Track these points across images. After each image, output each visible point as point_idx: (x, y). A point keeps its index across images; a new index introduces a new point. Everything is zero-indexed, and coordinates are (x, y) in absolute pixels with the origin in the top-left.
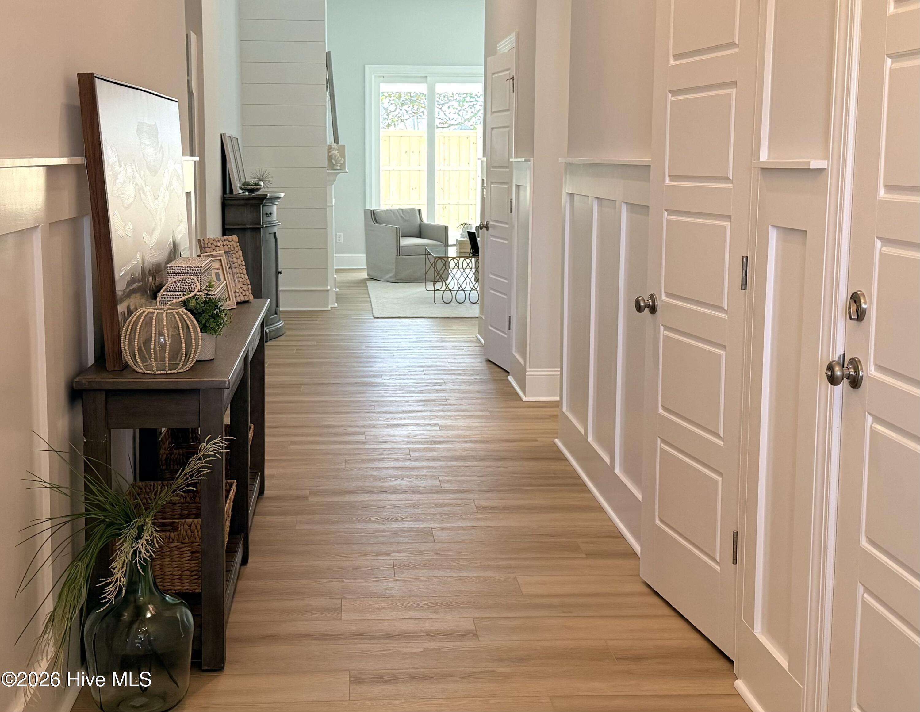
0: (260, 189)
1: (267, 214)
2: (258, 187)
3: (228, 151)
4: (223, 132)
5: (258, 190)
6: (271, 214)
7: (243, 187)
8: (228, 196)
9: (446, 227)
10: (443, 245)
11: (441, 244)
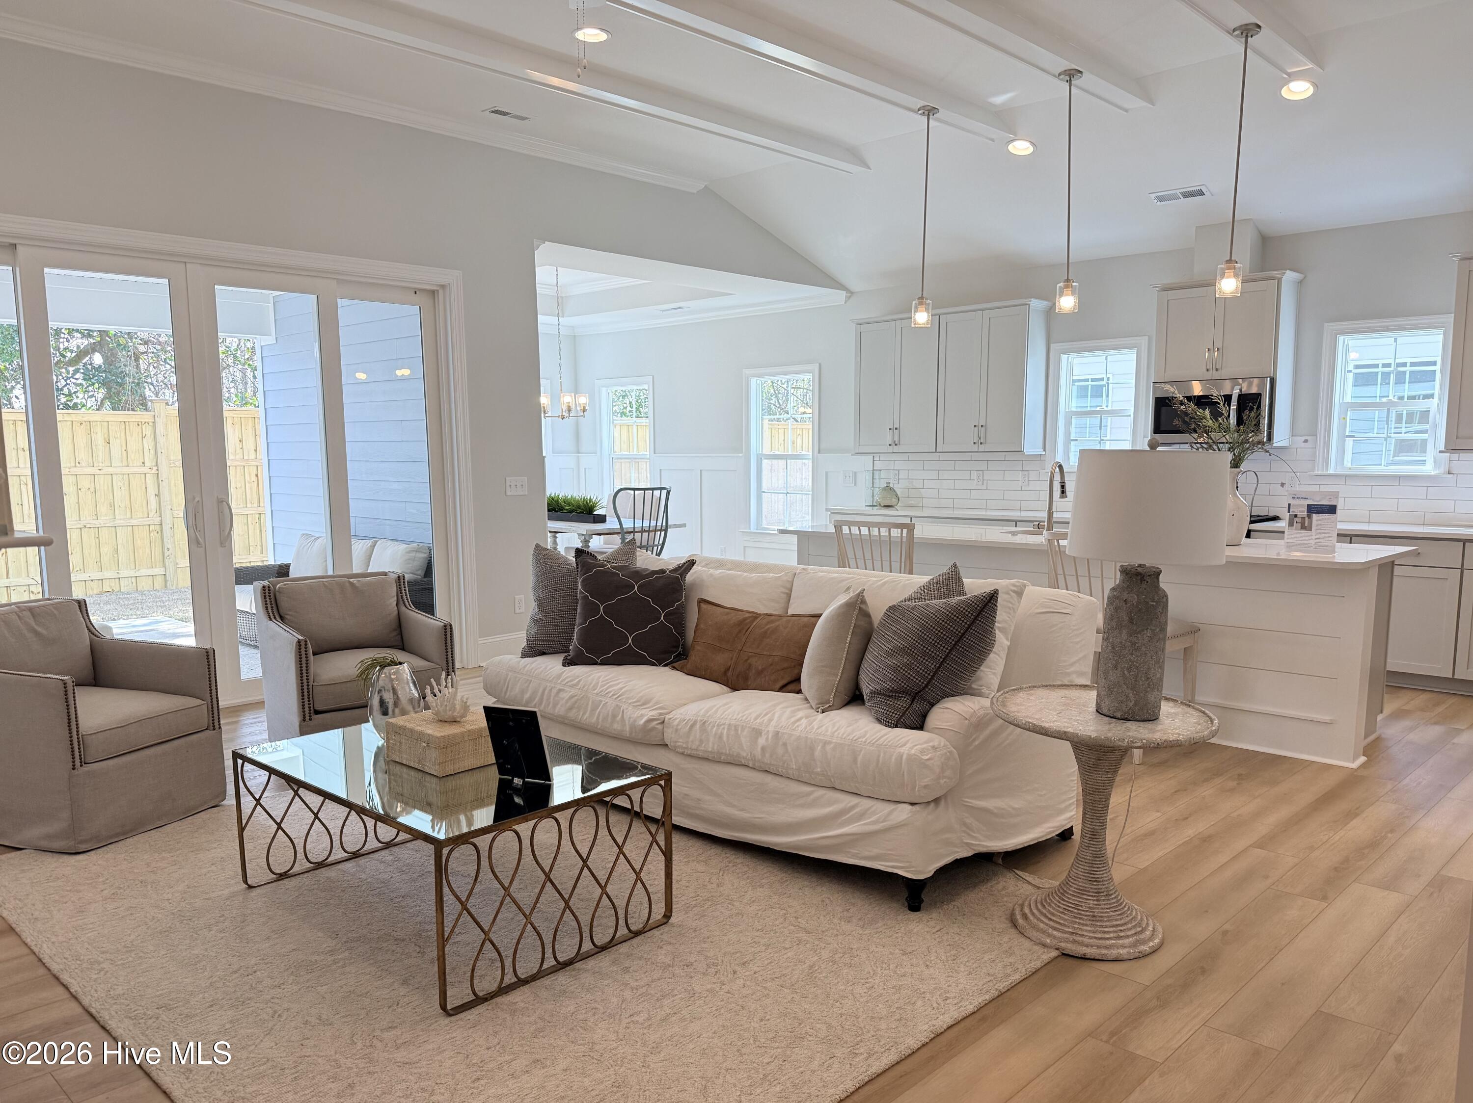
9: (207, 652)
10: (205, 707)
11: (199, 702)
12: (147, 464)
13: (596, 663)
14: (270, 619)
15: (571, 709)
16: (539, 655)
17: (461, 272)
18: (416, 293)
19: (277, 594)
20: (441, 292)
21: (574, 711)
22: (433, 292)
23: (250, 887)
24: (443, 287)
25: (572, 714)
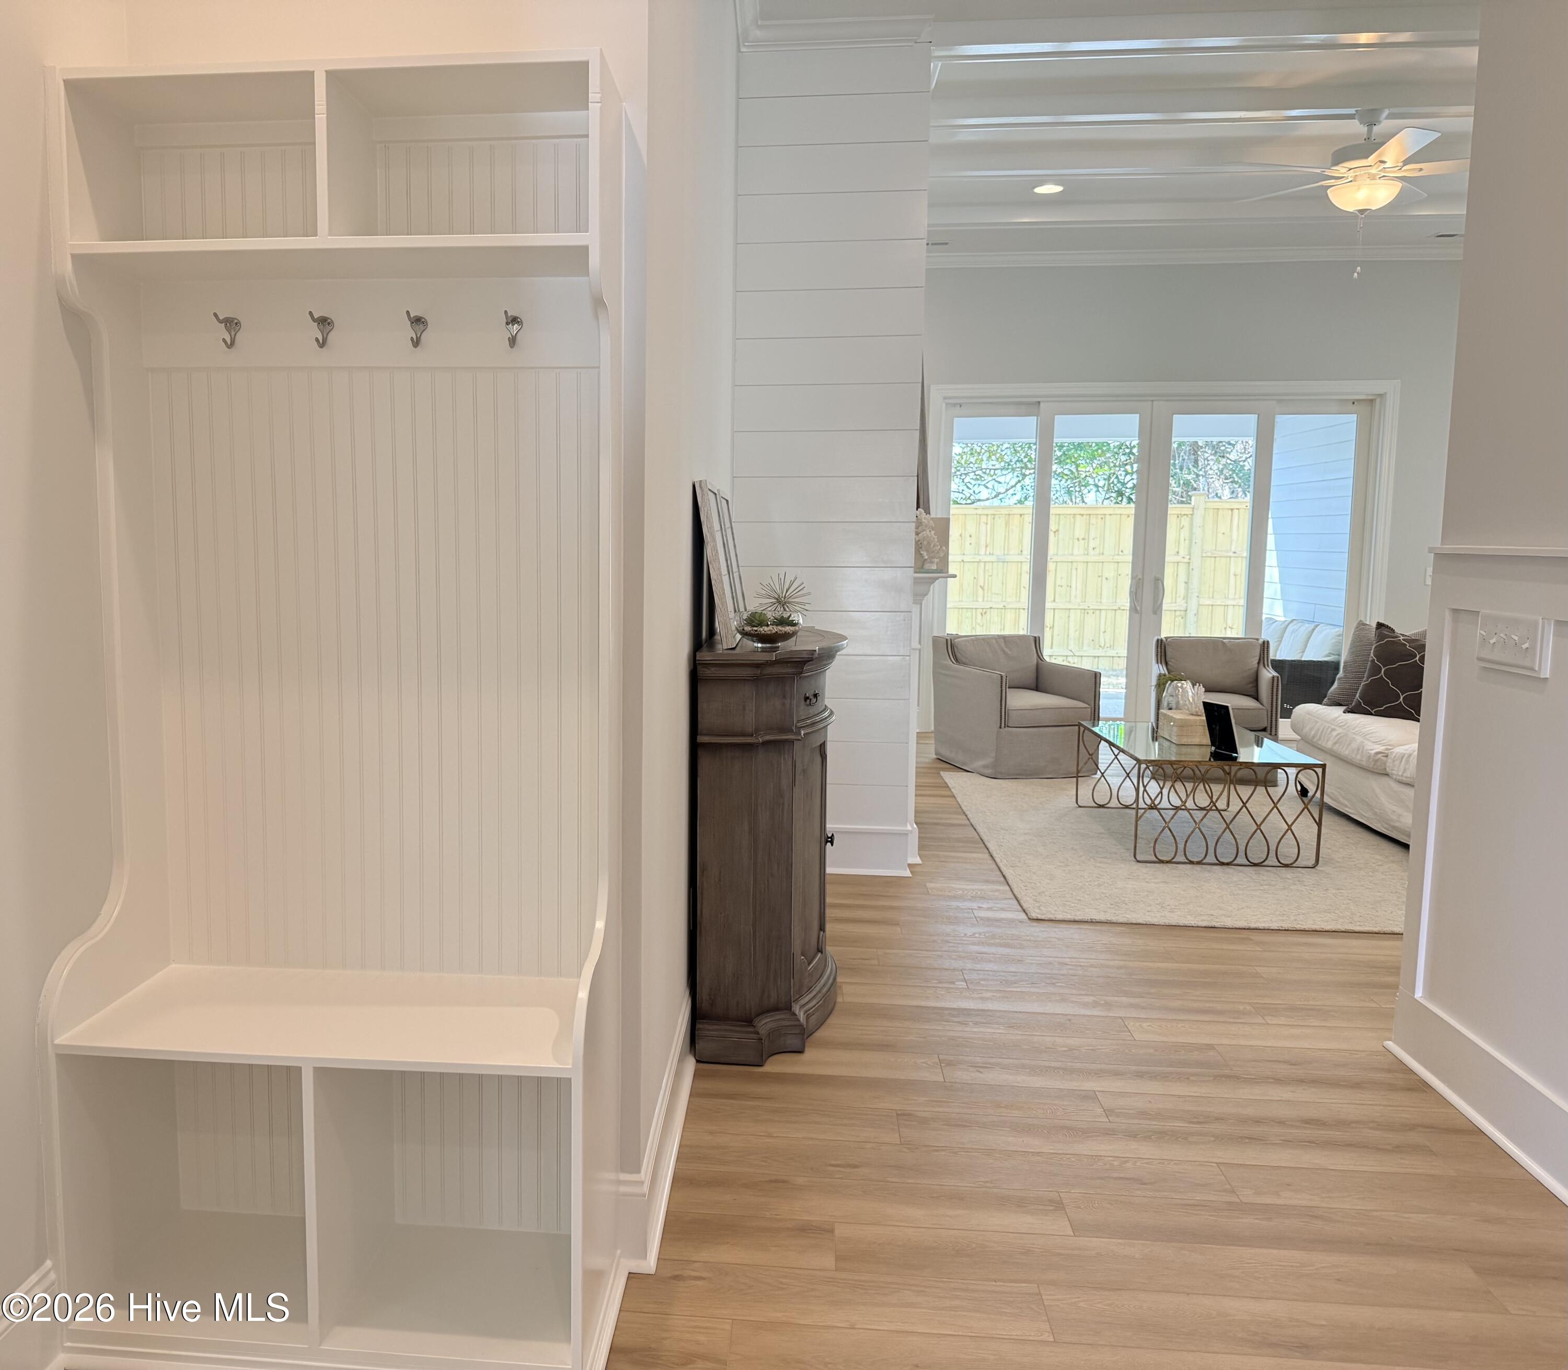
0: (794, 634)
1: (806, 698)
2: (788, 629)
3: (711, 528)
4: (696, 480)
5: (786, 636)
6: (816, 696)
7: (748, 629)
8: (705, 656)
9: (1096, 674)
10: (1089, 710)
11: (1086, 706)
12: (1182, 553)
13: (1371, 714)
14: (1158, 663)
15: (1335, 743)
16: (1337, 705)
17: (1399, 381)
18: (1353, 403)
19: (1167, 646)
20: (1378, 401)
21: (1337, 745)
22: (1372, 401)
23: (1080, 807)
24: (1381, 396)
25: (1336, 748)
